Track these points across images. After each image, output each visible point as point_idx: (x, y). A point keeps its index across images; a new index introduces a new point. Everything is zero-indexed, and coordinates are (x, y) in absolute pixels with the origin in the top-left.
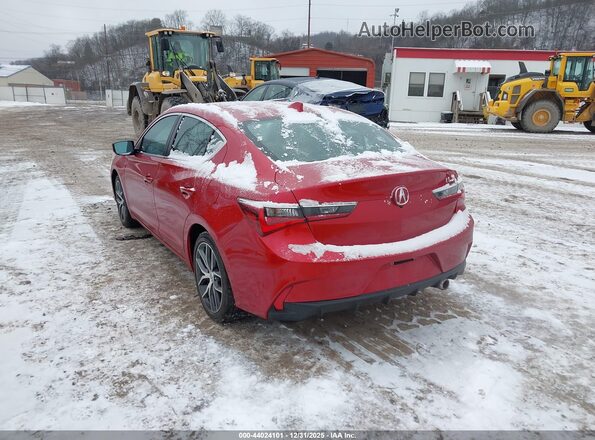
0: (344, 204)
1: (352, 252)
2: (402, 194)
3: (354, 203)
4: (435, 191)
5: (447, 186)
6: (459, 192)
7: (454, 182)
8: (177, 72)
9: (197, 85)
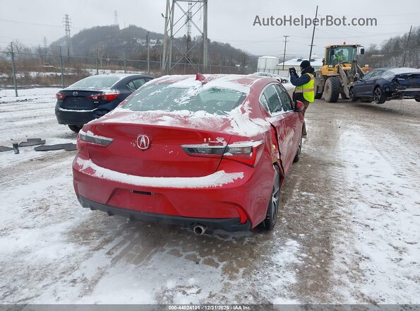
0: (105, 138)
1: (100, 172)
2: (143, 140)
3: (111, 139)
4: (183, 146)
5: (205, 146)
6: (227, 154)
7: (221, 144)
8: (336, 65)
9: (346, 71)
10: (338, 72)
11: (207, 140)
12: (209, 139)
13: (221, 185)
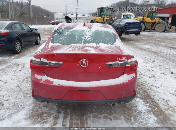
0: (57, 62)
1: (56, 82)
2: (84, 62)
3: (61, 63)
4: (107, 63)
5: (117, 62)
6: (128, 65)
7: (124, 60)
8: (103, 17)
9: (107, 20)
10: (104, 20)
11: (118, 59)
12: (119, 58)
13: (127, 82)
